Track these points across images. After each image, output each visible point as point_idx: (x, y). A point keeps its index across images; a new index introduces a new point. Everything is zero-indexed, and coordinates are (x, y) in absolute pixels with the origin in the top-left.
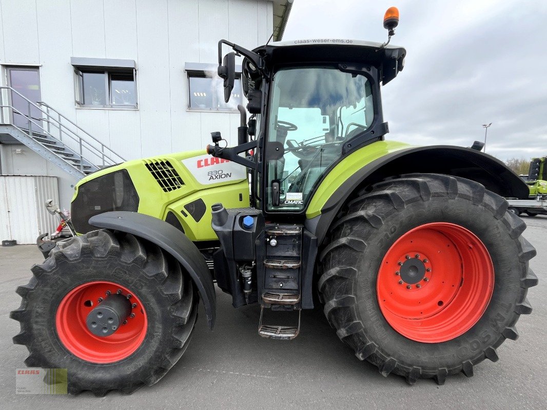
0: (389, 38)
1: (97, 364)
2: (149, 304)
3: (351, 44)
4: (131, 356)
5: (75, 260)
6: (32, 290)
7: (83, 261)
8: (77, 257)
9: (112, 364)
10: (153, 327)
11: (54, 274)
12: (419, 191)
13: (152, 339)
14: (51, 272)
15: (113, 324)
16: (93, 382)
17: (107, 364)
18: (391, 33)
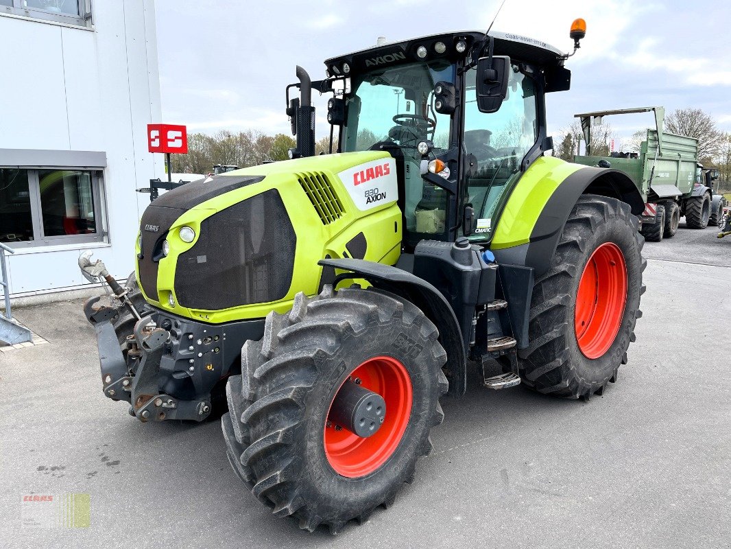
0: (575, 50)
1: (361, 478)
2: (419, 375)
3: (544, 48)
4: (394, 453)
5: (362, 332)
6: (310, 388)
7: (369, 332)
8: (361, 327)
9: (376, 471)
10: (419, 405)
11: (339, 357)
12: (603, 214)
13: (417, 421)
14: (334, 355)
15: (380, 415)
16: (366, 501)
17: (371, 474)
18: (577, 46)
